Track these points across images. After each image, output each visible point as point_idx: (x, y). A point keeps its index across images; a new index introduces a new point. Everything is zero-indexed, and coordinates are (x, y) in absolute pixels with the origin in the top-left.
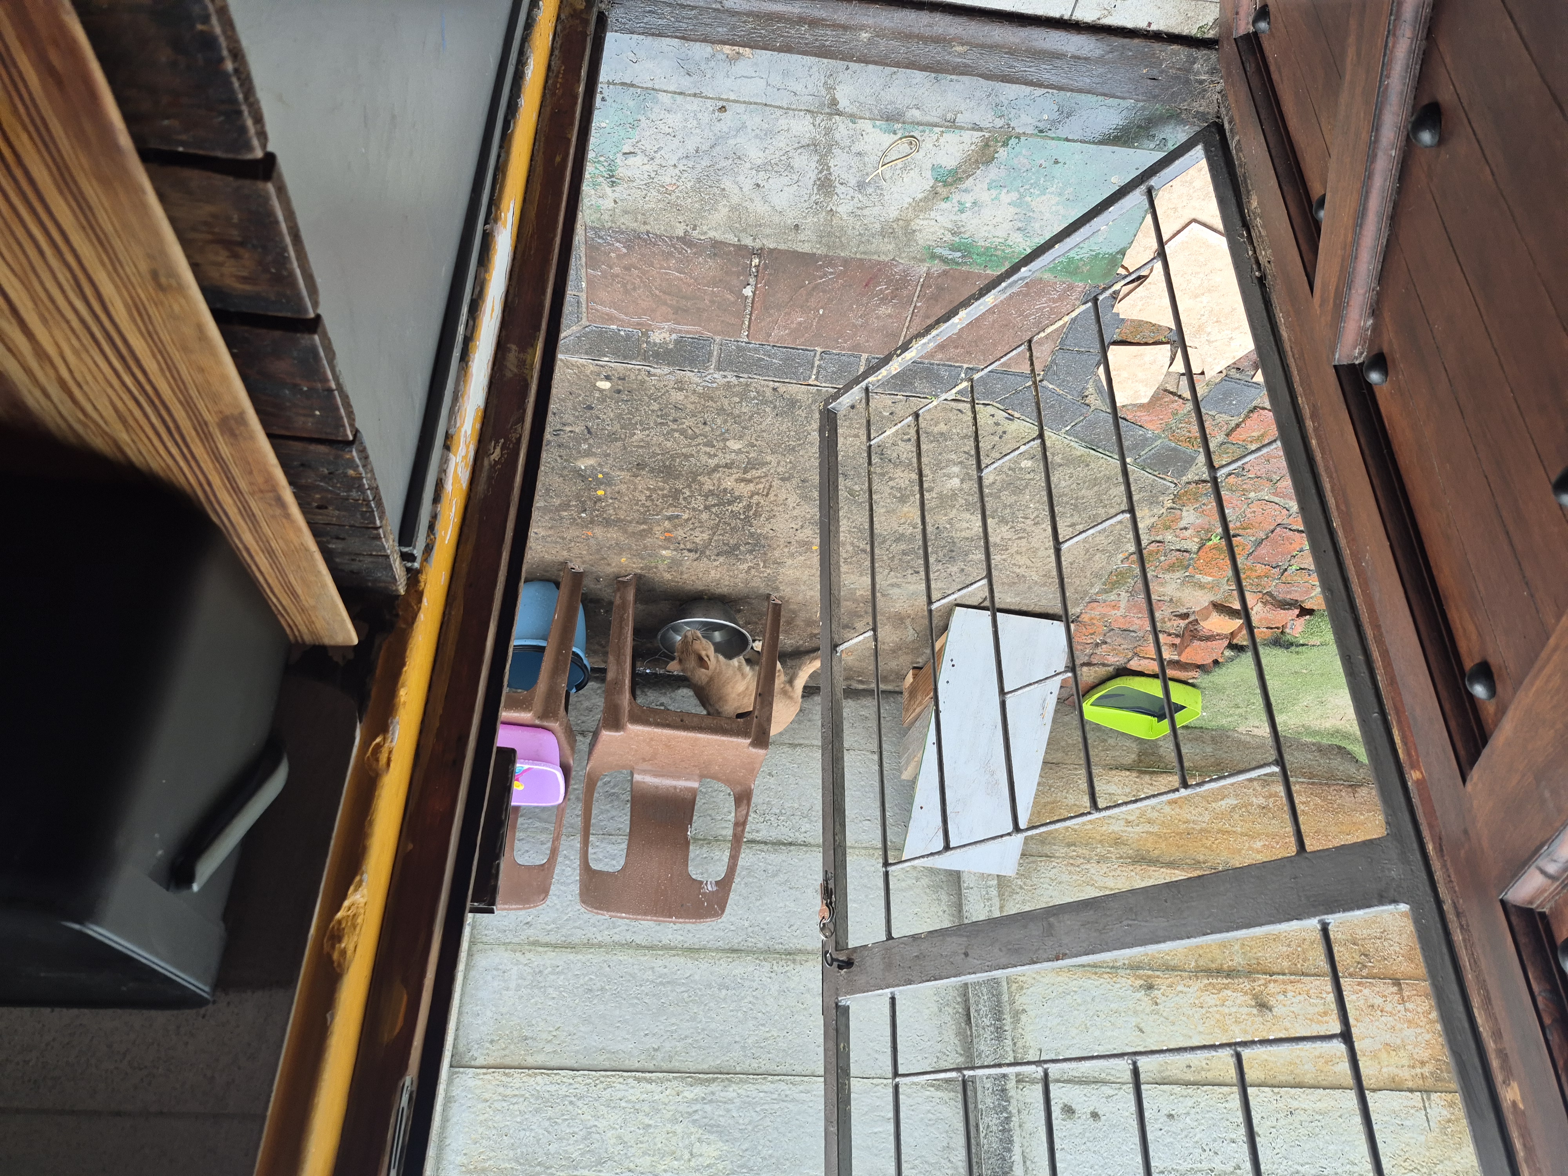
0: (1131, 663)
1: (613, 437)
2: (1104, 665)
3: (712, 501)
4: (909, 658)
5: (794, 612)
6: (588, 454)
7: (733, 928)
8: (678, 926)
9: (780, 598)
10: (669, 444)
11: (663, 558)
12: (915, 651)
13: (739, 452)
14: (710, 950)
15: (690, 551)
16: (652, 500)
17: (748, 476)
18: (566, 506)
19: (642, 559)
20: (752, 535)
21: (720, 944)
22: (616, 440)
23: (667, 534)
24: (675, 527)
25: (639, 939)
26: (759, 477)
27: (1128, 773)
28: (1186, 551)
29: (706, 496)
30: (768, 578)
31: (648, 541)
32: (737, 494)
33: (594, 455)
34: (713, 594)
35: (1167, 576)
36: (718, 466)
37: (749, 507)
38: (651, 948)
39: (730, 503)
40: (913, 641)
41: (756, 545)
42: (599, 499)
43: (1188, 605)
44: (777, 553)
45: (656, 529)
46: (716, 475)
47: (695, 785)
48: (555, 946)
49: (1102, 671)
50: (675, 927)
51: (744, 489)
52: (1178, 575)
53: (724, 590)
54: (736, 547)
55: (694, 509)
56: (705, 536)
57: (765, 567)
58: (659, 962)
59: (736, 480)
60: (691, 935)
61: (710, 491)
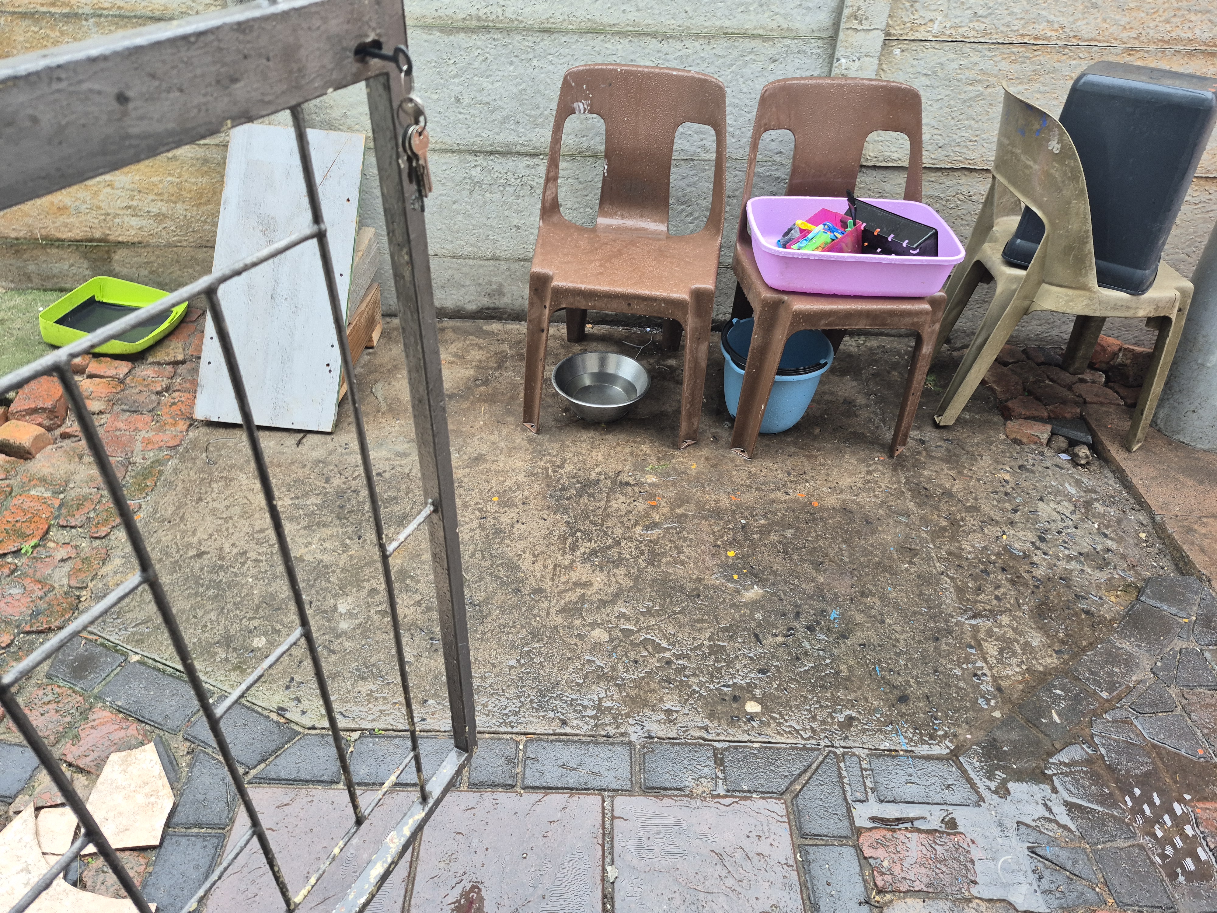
0: (126, 370)
1: (731, 631)
2: (159, 364)
3: (613, 553)
4: (378, 360)
5: (509, 412)
6: (754, 605)
7: (550, 57)
8: (611, 59)
9: (525, 430)
10: (671, 630)
11: (654, 472)
12: (373, 369)
13: (594, 625)
14: (574, 32)
15: (628, 484)
16: (676, 547)
17: (579, 591)
18: (764, 531)
19: (674, 469)
20: (566, 511)
21: (564, 39)
22: (726, 629)
23: (654, 503)
24: (648, 514)
25: (654, 44)
26: (566, 591)
27: (120, 239)
28: (63, 527)
29: (620, 560)
30: (542, 454)
31: (671, 493)
32: (588, 565)
33: (746, 605)
34: (596, 430)
35: (86, 490)
36: (614, 602)
37: (574, 548)
38: (640, 34)
39: (594, 553)
40: (376, 381)
41: (560, 498)
42: (731, 544)
43: (60, 452)
44: (536, 488)
45: (666, 510)
46: (613, 589)
47: (602, 221)
48: (745, 35)
49: (161, 356)
50: (615, 58)
51: (581, 573)
52: (72, 494)
53: (586, 435)
54: (580, 493)
55: (630, 539)
56: (614, 505)
57: (547, 469)
58: (631, 17)
59: (591, 585)
60: (597, 49)
61: (617, 567)
